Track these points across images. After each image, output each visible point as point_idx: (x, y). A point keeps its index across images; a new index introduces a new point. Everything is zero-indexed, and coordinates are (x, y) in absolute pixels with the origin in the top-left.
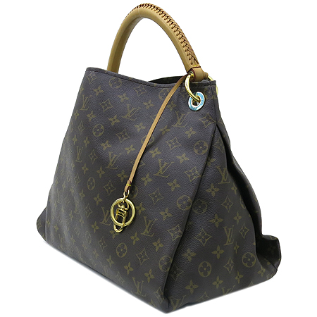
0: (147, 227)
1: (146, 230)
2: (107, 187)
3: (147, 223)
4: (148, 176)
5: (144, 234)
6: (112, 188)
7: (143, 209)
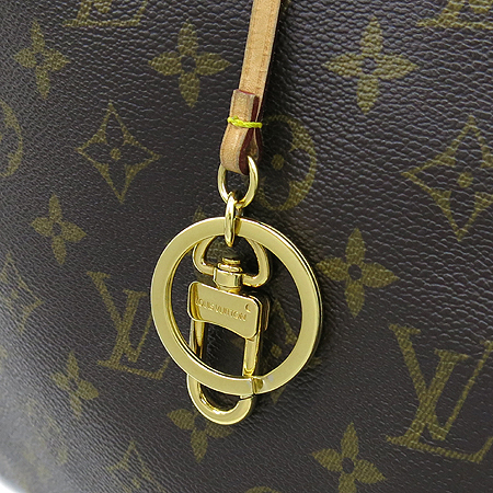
0: (428, 397)
1: (425, 416)
2: (99, 152)
3: (428, 374)
4: (372, 39)
5: (411, 439)
6: (131, 155)
7: (380, 276)
